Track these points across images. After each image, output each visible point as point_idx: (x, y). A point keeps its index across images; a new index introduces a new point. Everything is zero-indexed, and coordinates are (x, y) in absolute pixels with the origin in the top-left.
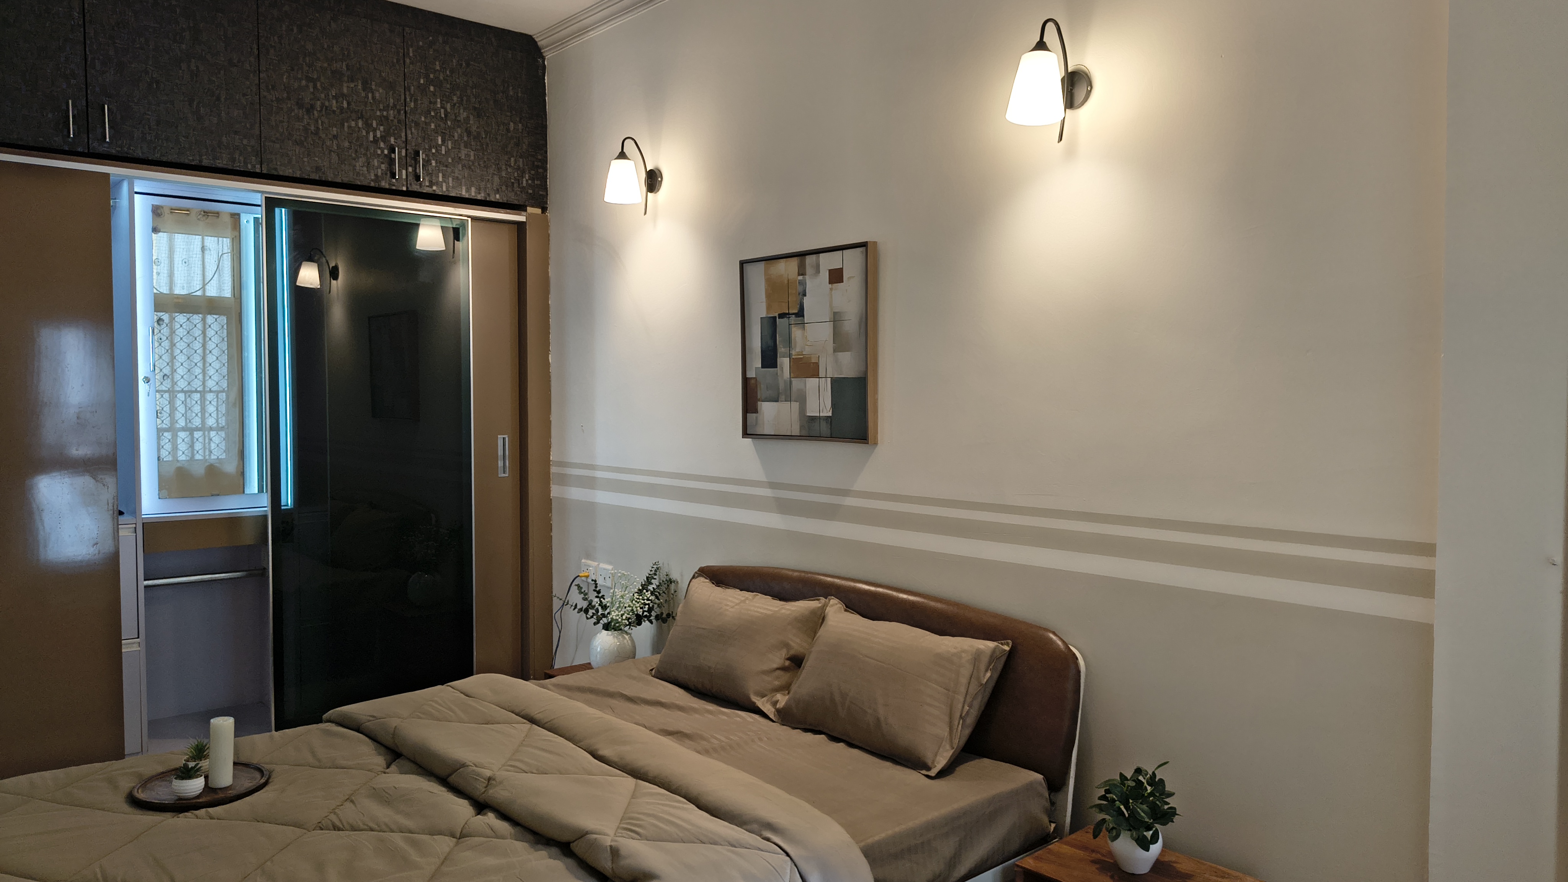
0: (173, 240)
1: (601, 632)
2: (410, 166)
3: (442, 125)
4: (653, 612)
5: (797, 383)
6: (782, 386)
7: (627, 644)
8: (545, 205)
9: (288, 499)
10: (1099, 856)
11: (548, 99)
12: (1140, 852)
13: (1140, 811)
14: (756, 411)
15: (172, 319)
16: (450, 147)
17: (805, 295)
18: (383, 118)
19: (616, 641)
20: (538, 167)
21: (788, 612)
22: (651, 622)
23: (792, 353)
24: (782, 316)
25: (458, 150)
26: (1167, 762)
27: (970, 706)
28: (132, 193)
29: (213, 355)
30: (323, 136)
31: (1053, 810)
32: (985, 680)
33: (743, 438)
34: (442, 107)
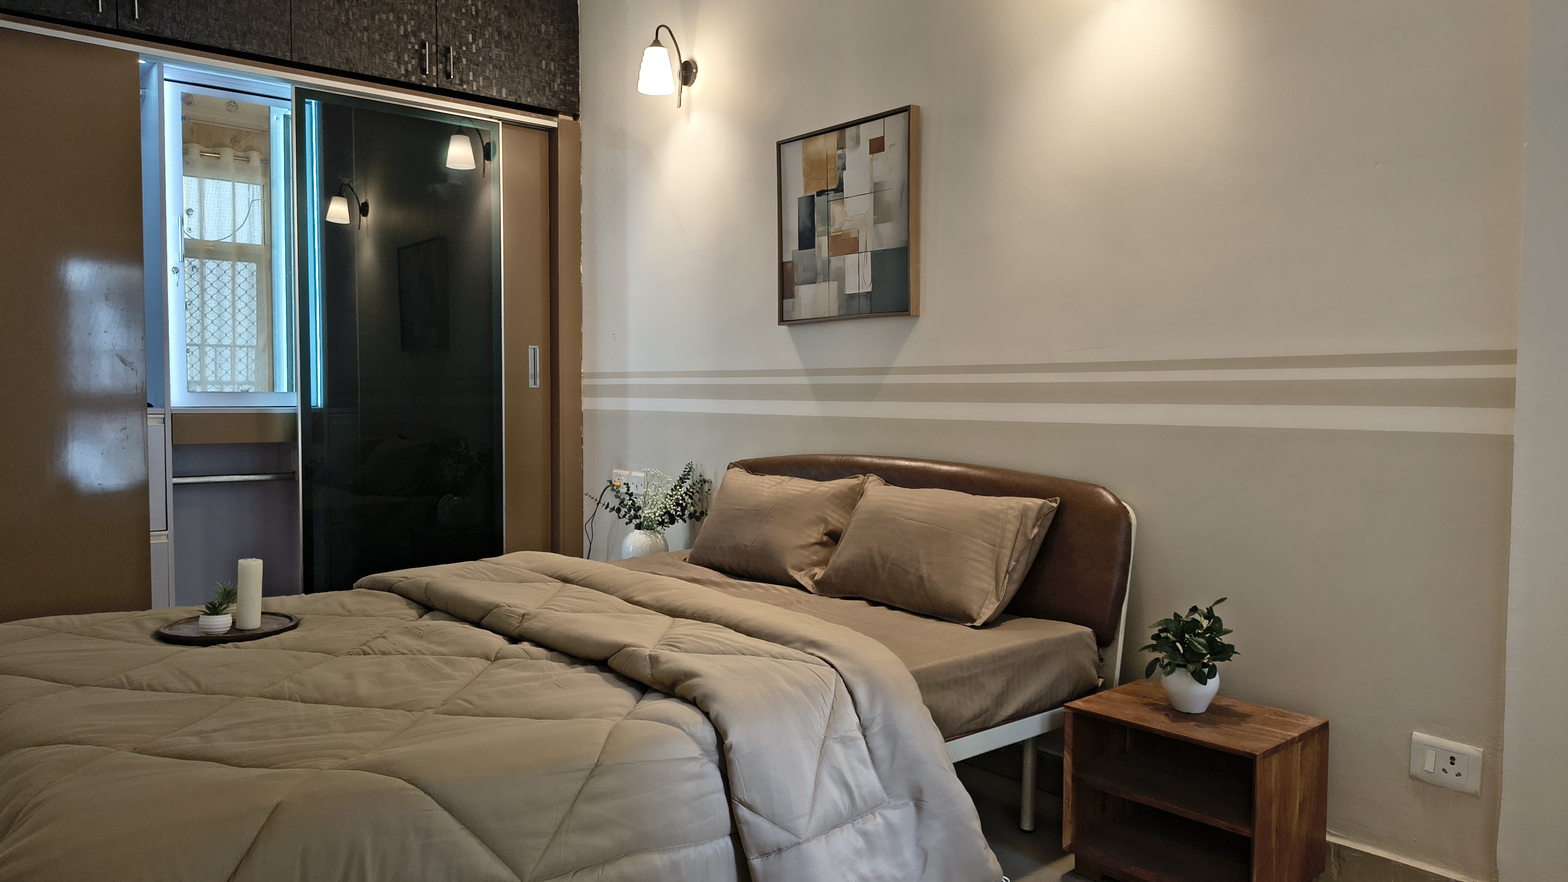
0: (203, 185)
1: (633, 531)
2: (441, 62)
3: (474, 23)
4: (686, 510)
5: (835, 262)
6: (819, 266)
7: (659, 543)
8: (577, 113)
9: (318, 399)
10: (1151, 700)
11: (580, 2)
12: (1198, 688)
13: (1197, 644)
14: (792, 296)
15: (203, 265)
16: (480, 46)
17: (844, 169)
18: (414, 13)
19: (649, 539)
20: (569, 72)
21: (826, 489)
22: (685, 521)
23: (830, 231)
24: (820, 194)
25: (488, 49)
26: (1225, 599)
27: (1017, 561)
28: (162, 80)
29: (242, 301)
30: (354, 27)
31: (1101, 663)
32: (1033, 536)
33: (779, 325)
34: (473, 4)
